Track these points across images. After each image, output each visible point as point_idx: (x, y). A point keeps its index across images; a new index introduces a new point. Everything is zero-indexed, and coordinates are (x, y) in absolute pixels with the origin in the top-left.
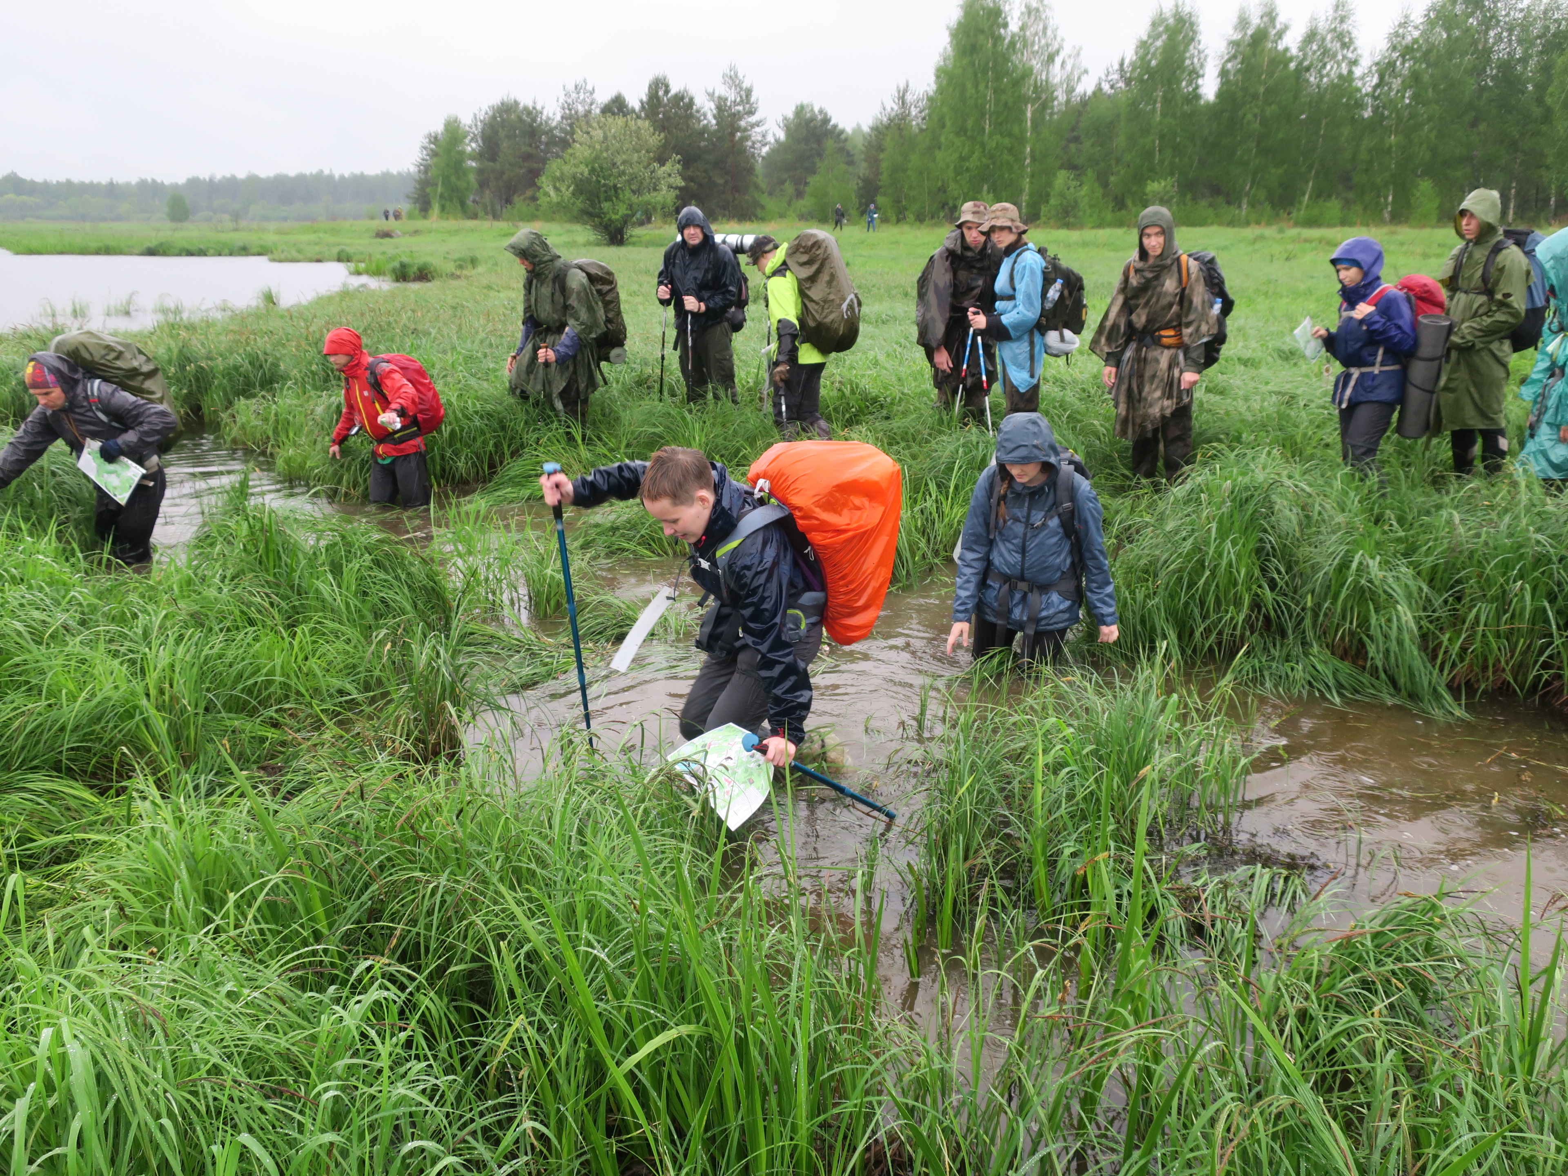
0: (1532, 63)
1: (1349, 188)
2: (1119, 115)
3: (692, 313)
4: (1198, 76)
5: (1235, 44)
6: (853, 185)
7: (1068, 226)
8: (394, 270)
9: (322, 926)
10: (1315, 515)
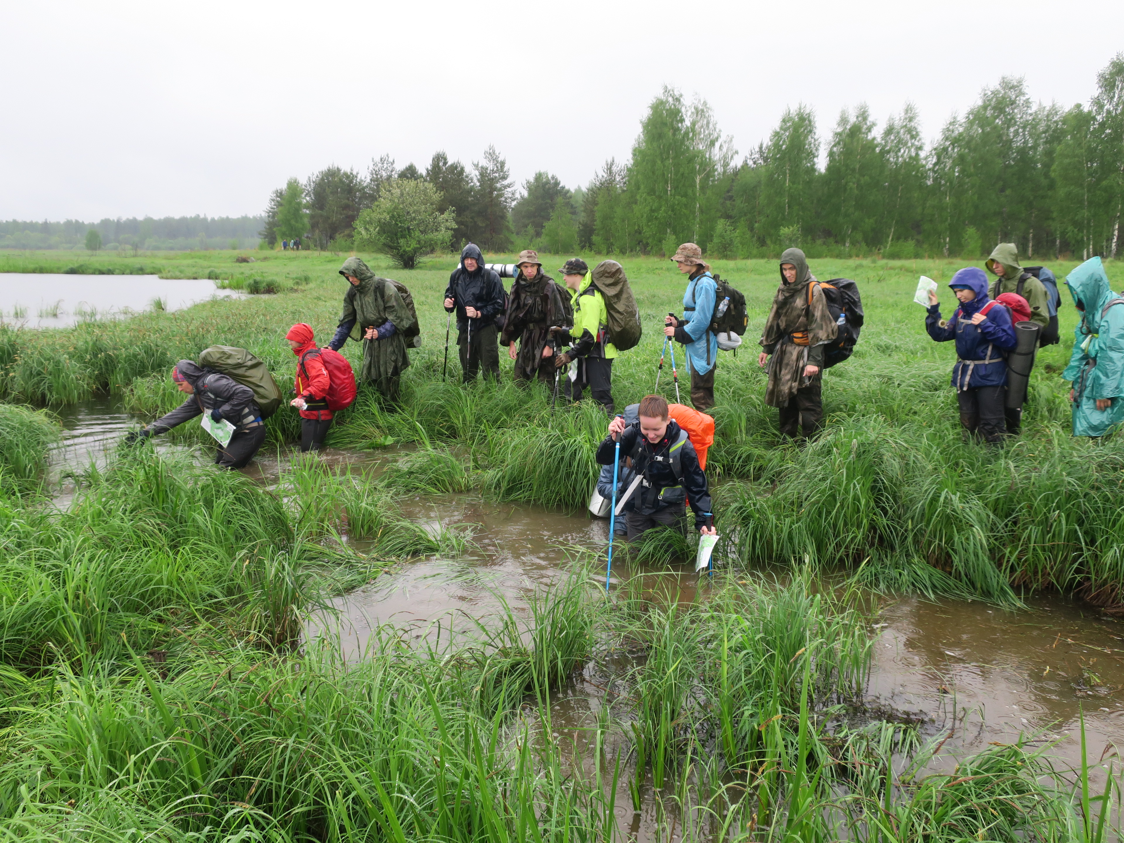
0: (1040, 149)
1: (919, 233)
2: (759, 182)
3: (471, 318)
4: (814, 157)
5: (837, 134)
6: (576, 228)
7: (726, 257)
8: (249, 286)
9: (198, 779)
10: (911, 463)
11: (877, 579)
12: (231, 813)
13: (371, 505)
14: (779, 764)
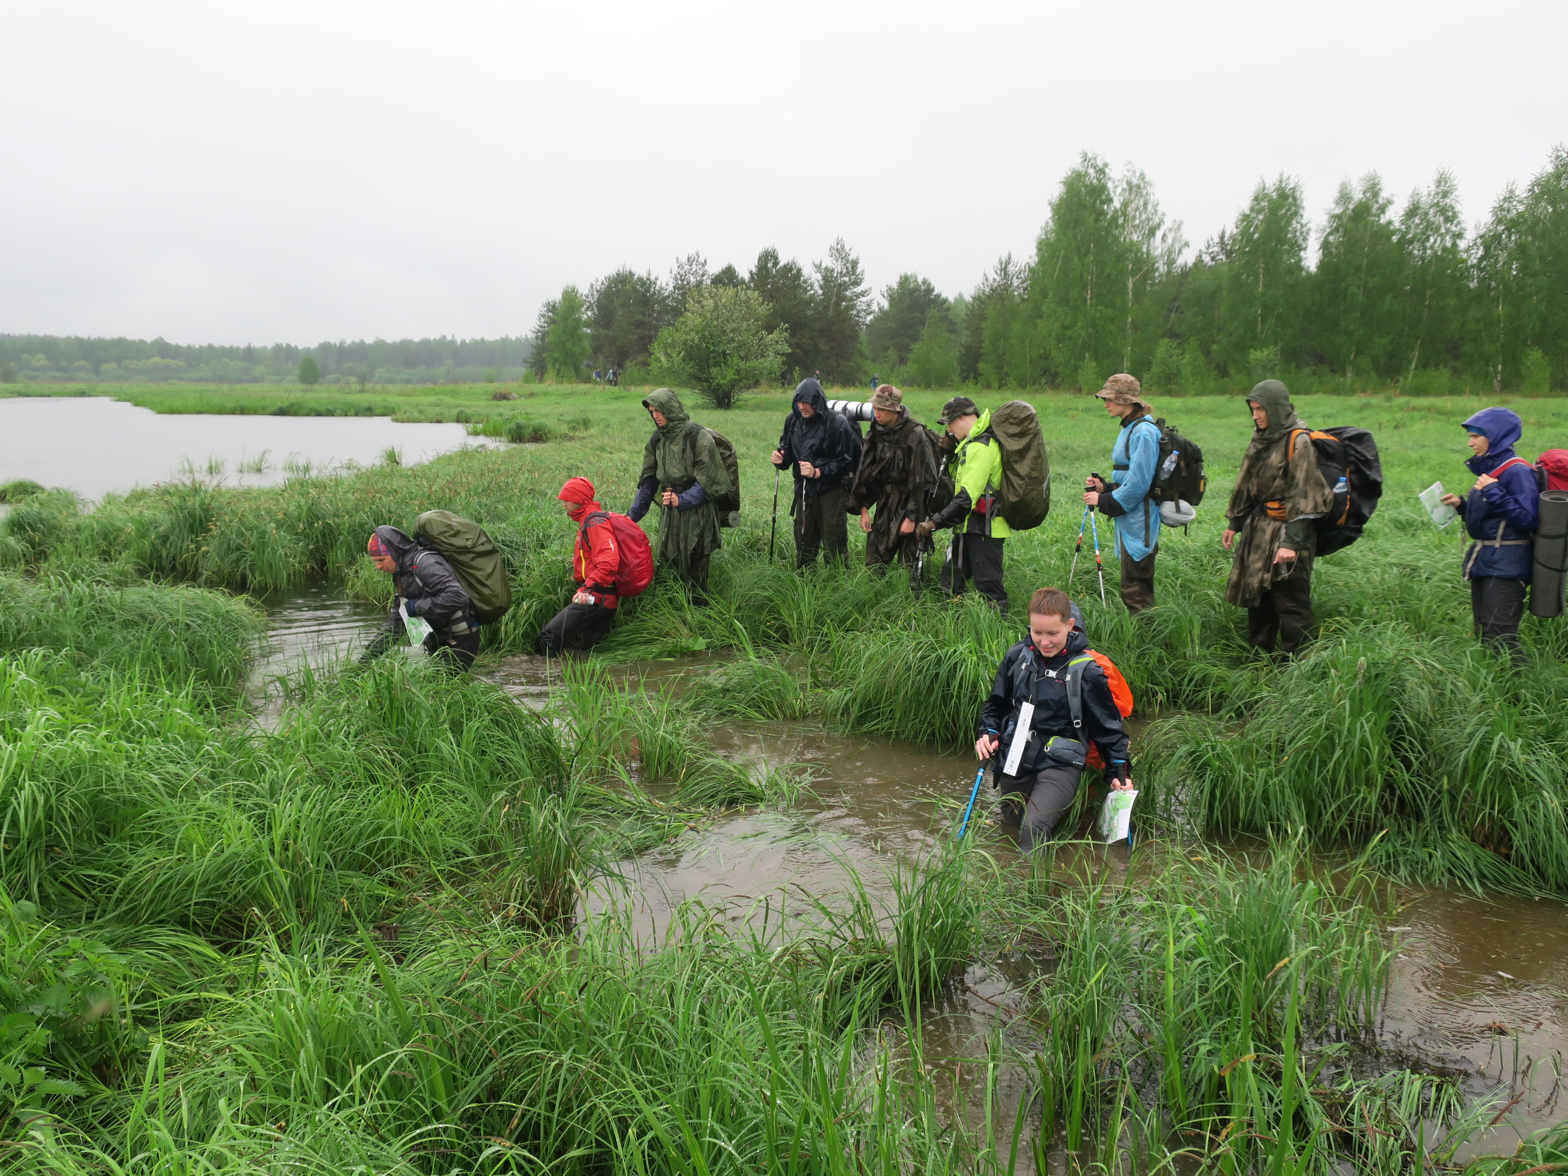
1: (1456, 358)
2: (1220, 286)
3: (806, 477)
4: (1301, 249)
5: (1334, 217)
6: (956, 352)
7: (1170, 393)
8: (510, 431)
9: (442, 1104)
10: (1448, 693)
11: (1397, 863)
12: (487, 1152)
13: (671, 734)
14: (1250, 1125)
